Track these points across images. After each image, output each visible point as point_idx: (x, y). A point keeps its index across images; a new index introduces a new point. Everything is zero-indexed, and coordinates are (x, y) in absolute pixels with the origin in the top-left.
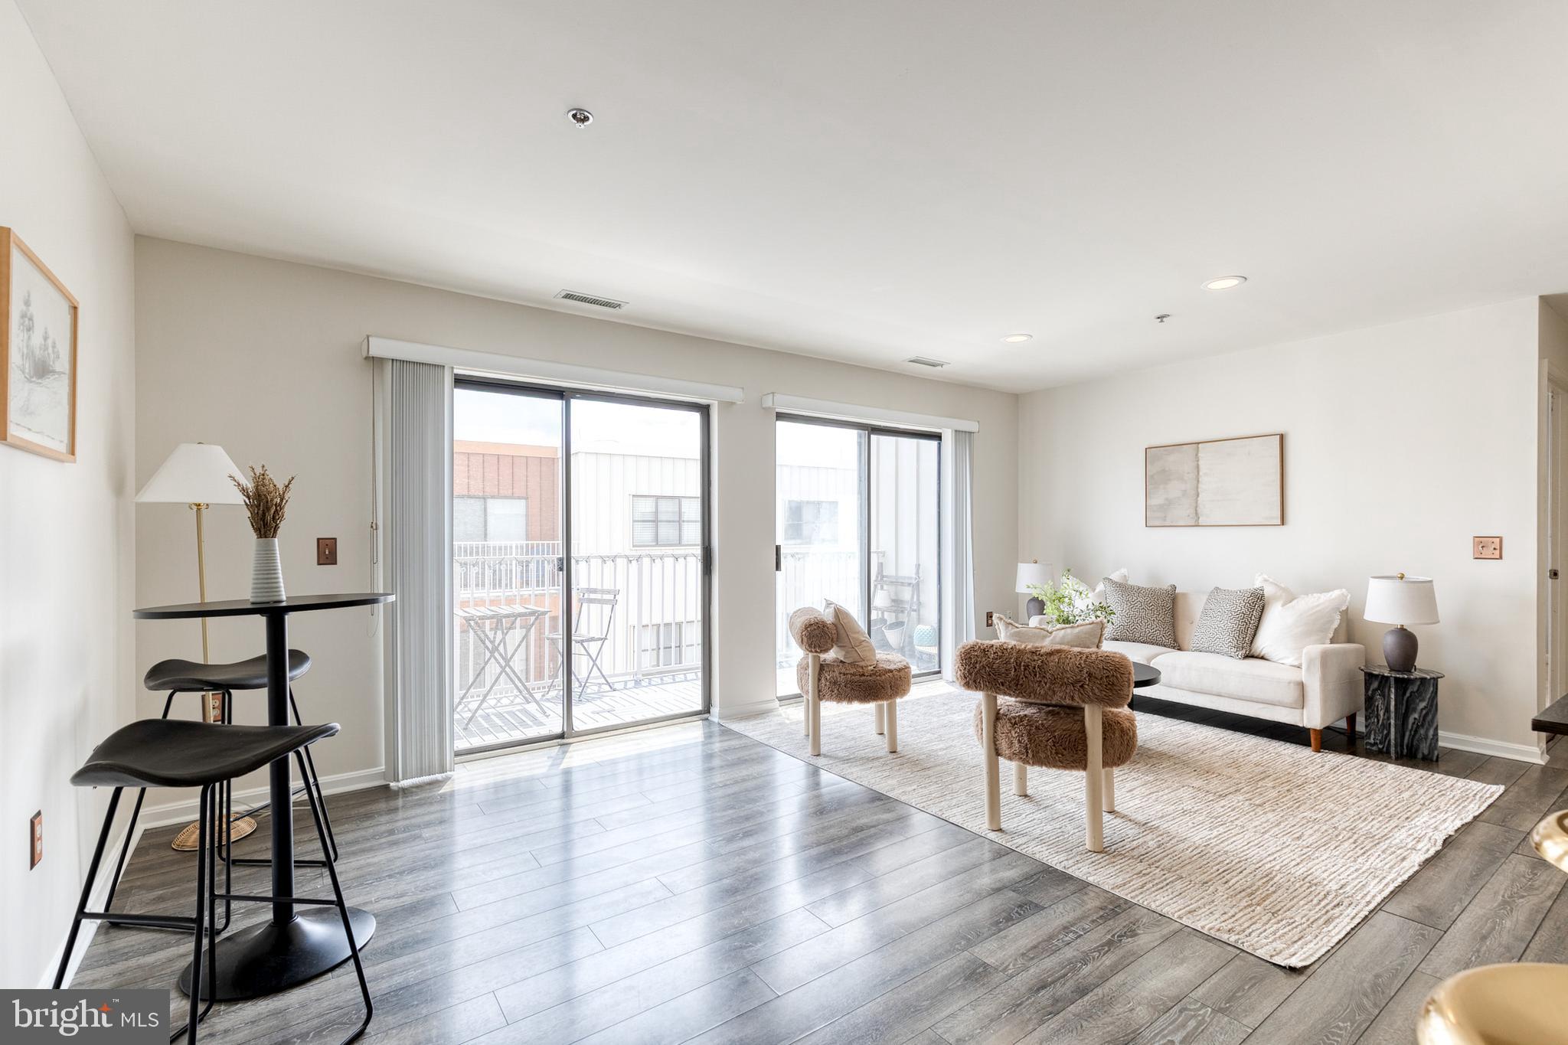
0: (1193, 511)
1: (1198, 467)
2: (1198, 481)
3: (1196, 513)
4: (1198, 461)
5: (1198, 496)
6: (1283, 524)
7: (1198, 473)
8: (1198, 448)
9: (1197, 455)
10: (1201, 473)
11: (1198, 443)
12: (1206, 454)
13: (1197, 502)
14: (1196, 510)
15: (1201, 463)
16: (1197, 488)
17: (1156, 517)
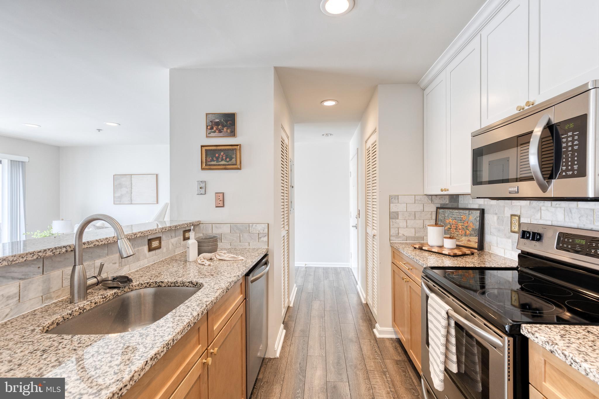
0: (130, 199)
1: (131, 183)
2: (132, 188)
3: (131, 200)
4: (132, 181)
5: (132, 193)
6: (157, 203)
7: (132, 185)
8: (132, 177)
9: (131, 179)
10: (132, 186)
11: (132, 175)
12: (134, 179)
13: (131, 196)
14: (131, 199)
15: (132, 182)
16: (131, 190)
17: (118, 201)
